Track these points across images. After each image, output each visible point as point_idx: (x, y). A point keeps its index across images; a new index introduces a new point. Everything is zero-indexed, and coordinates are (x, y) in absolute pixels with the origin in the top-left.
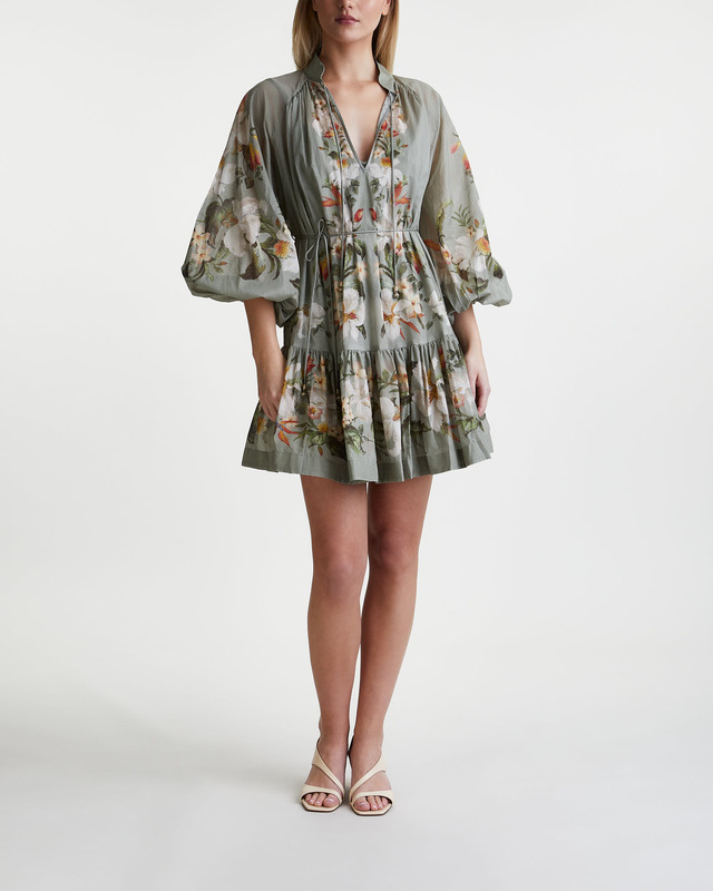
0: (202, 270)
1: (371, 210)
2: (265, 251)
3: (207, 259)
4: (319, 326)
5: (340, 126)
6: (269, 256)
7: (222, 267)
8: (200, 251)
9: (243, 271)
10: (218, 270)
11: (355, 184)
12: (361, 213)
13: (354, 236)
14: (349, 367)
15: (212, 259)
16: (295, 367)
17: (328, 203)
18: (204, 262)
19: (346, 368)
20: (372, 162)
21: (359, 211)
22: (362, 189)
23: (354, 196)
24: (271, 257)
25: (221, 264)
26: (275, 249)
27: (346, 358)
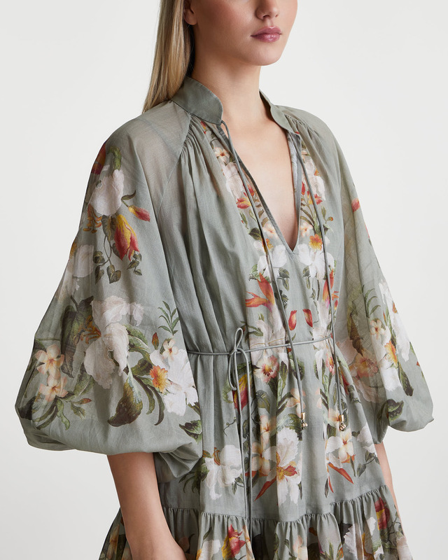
0: (53, 408)
1: (307, 311)
2: (139, 380)
3: (62, 393)
4: (238, 480)
5: (254, 190)
6: (145, 387)
7: (84, 406)
8: (52, 382)
9: (113, 412)
10: (77, 410)
11: (284, 274)
12: (294, 317)
13: (288, 350)
14: (287, 550)
15: (70, 394)
16: (210, 547)
17: (256, 301)
18: (56, 399)
19: (282, 550)
20: (301, 243)
21: (293, 313)
22: (293, 281)
23: (285, 292)
24: (149, 390)
25: (81, 402)
26: (150, 377)
27: (284, 535)
